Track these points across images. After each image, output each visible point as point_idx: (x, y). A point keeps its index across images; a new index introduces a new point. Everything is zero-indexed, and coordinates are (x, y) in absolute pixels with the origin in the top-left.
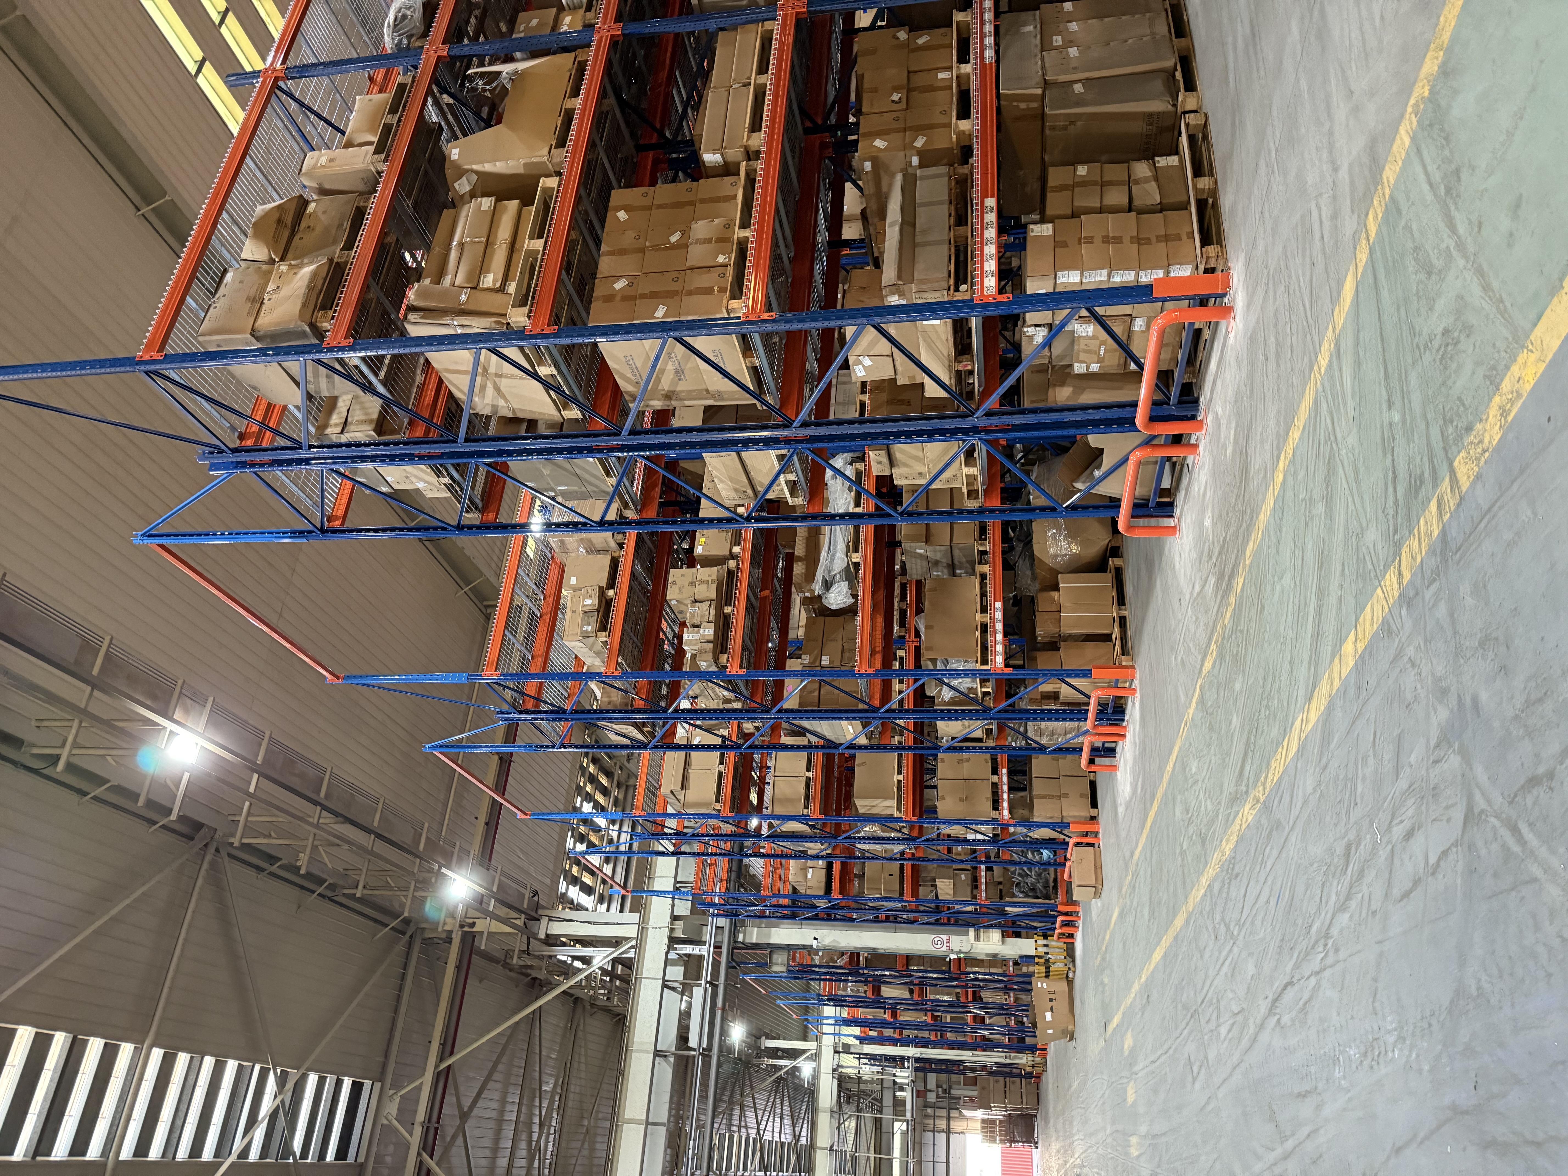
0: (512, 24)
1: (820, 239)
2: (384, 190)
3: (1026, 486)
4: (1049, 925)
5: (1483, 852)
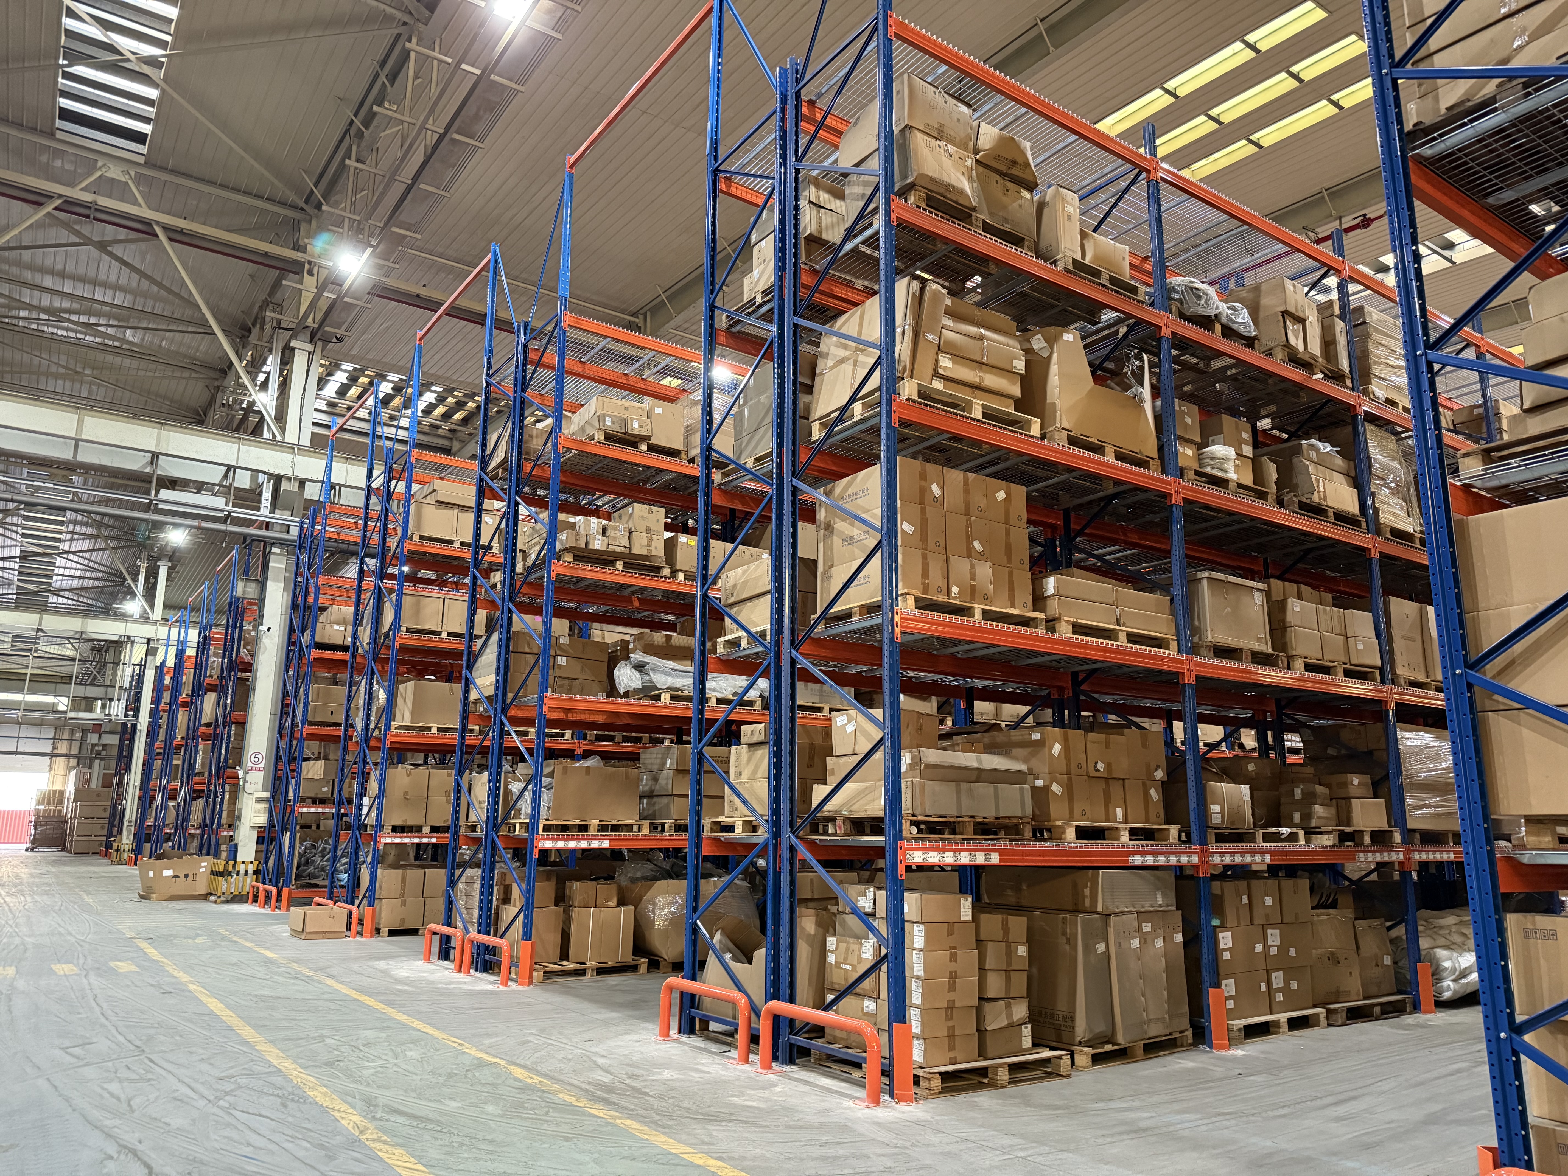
0: (1188, 398)
2: (1037, 266)
4: (268, 878)
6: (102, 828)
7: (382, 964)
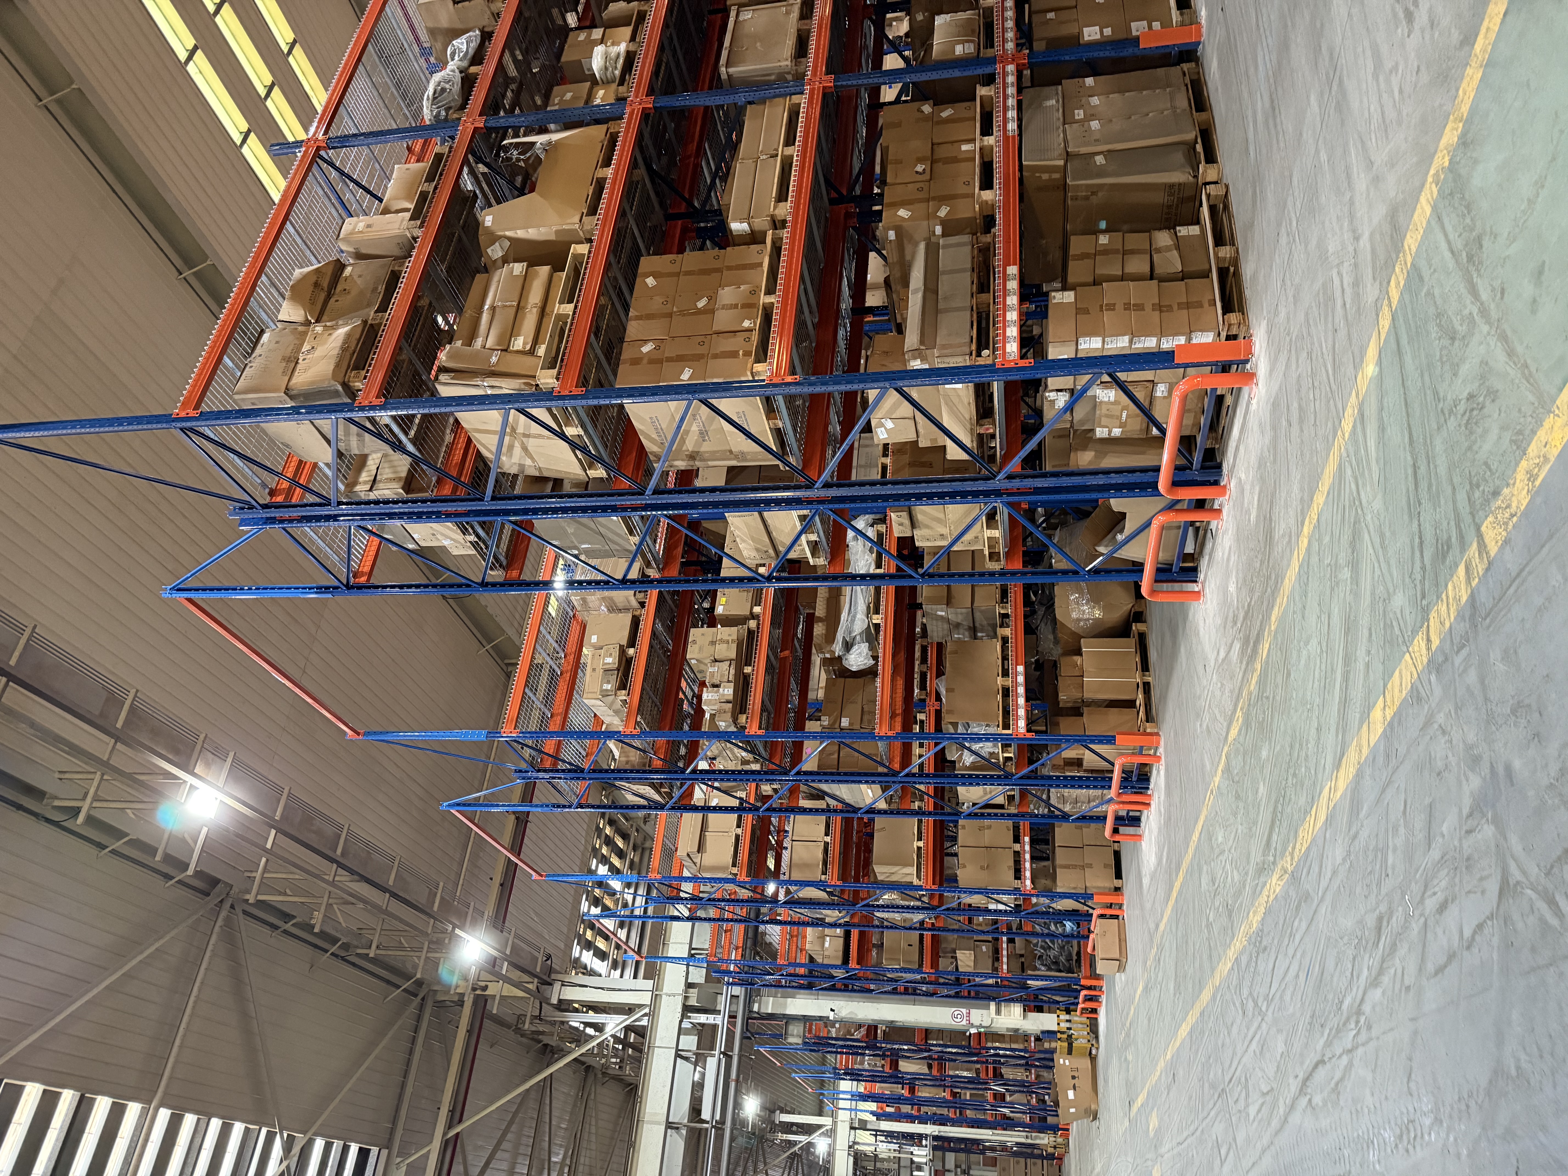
0: (547, 98)
1: (843, 306)
2: (418, 255)
3: (1048, 549)
4: (1072, 1000)
5: (1520, 925)
7: (1146, 881)
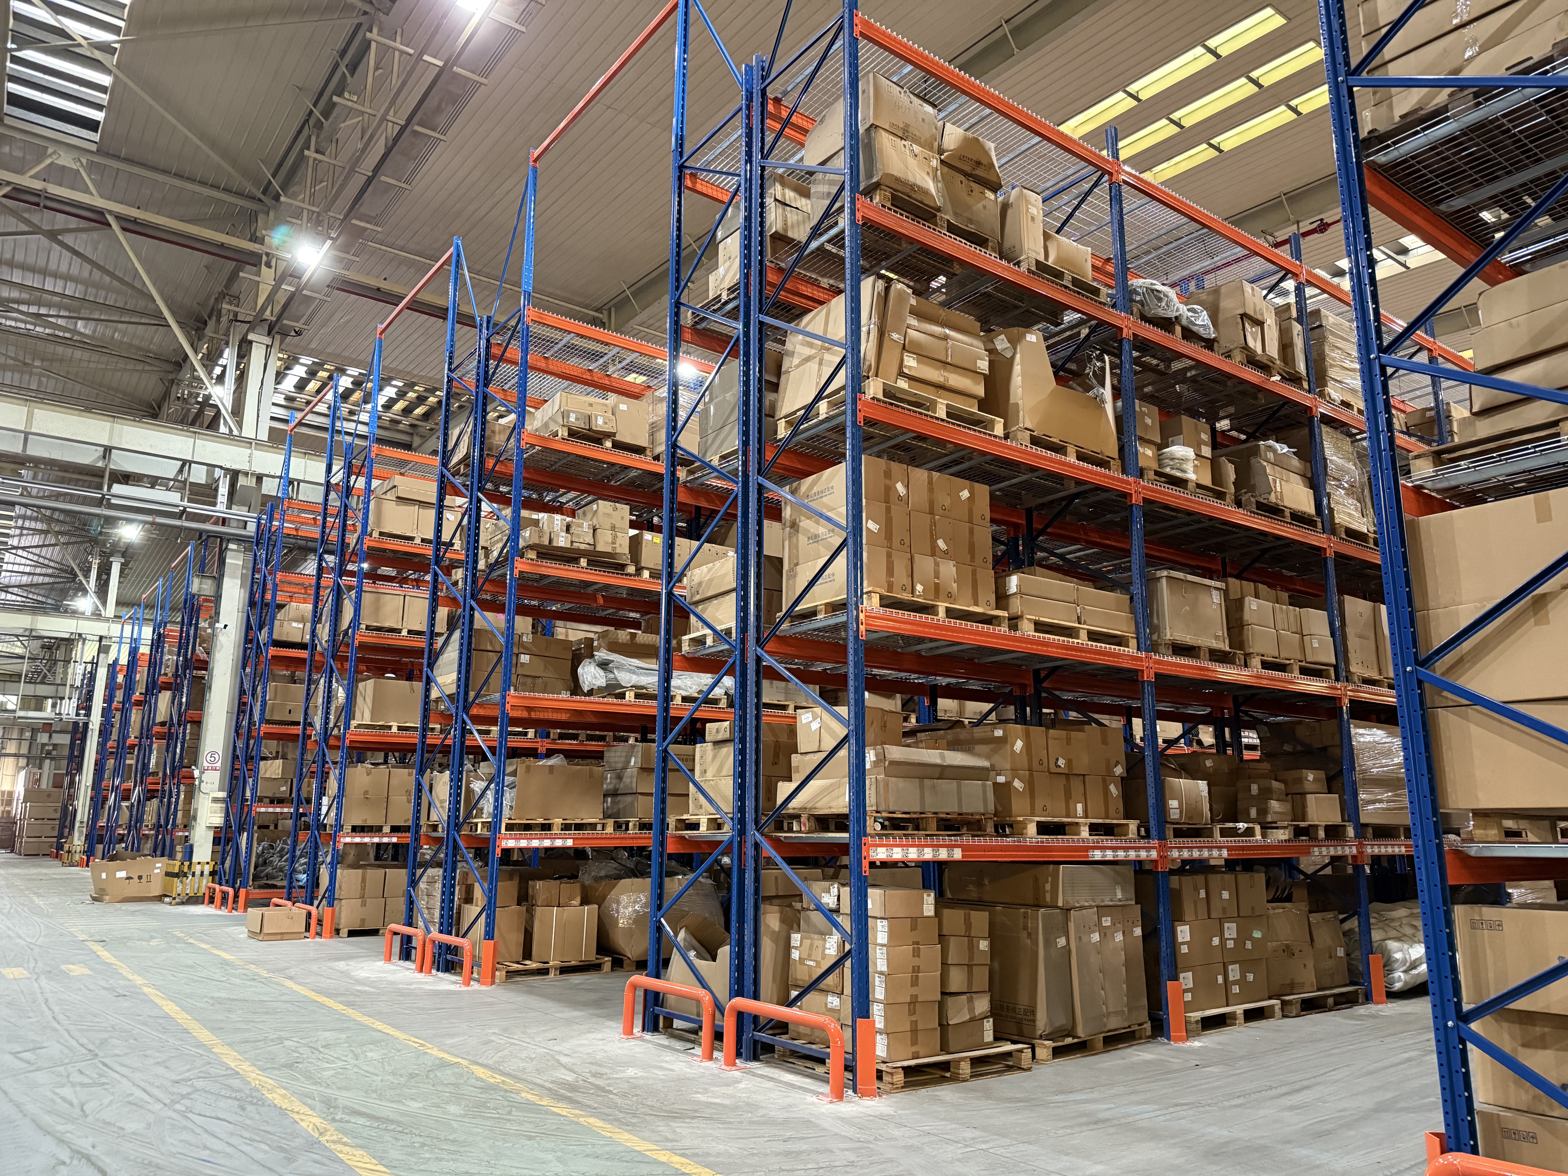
0: (1149, 399)
1: (937, 678)
2: (1001, 266)
4: (225, 879)
6: (53, 829)
7: (341, 965)
